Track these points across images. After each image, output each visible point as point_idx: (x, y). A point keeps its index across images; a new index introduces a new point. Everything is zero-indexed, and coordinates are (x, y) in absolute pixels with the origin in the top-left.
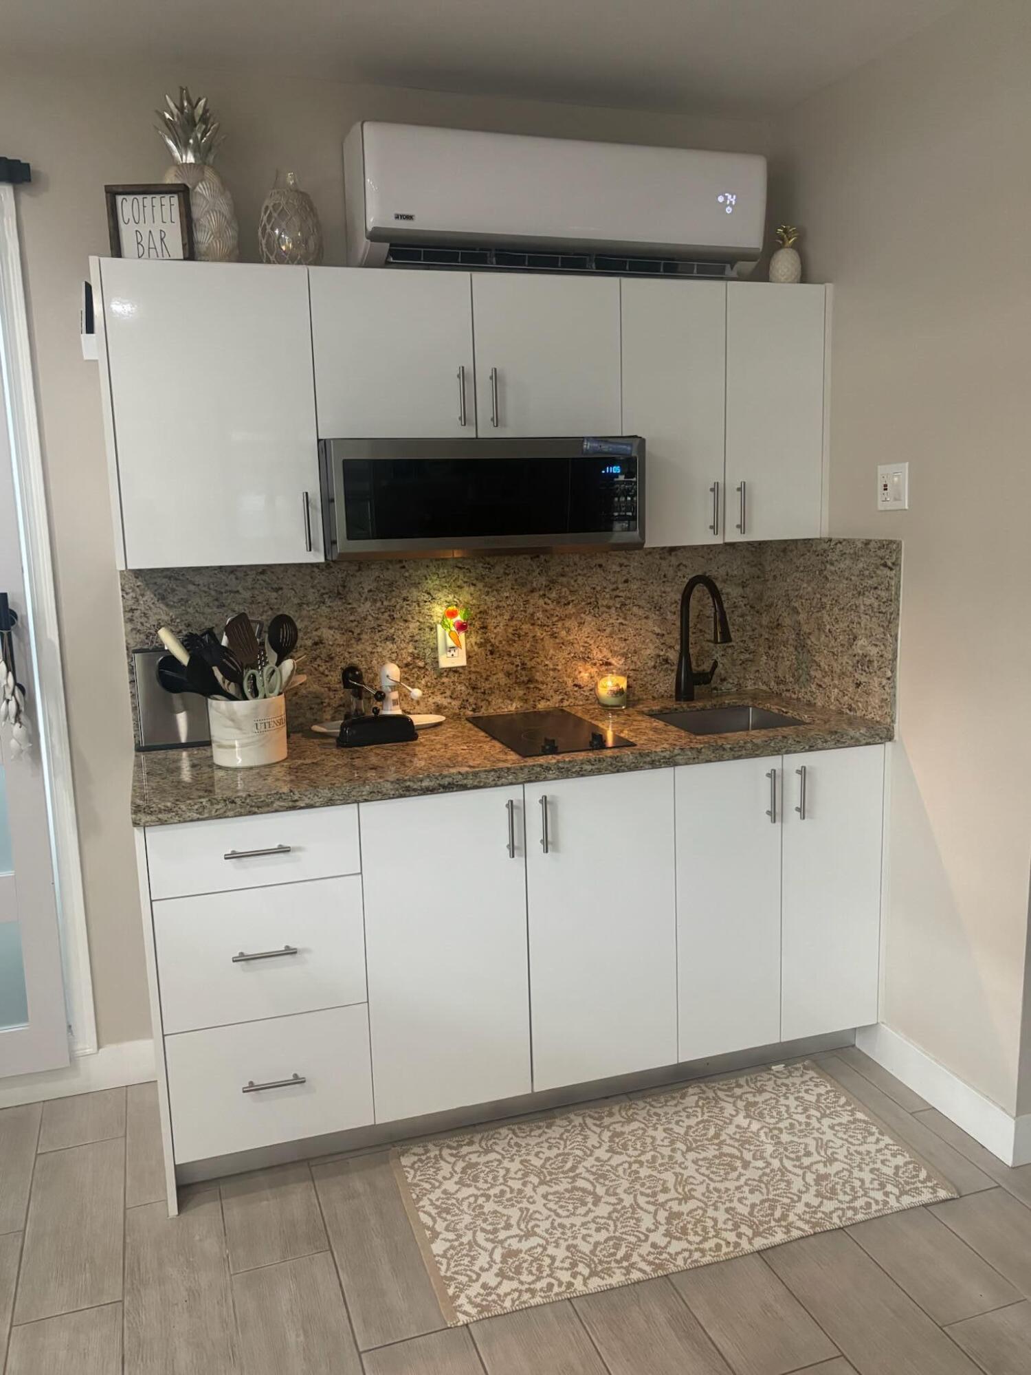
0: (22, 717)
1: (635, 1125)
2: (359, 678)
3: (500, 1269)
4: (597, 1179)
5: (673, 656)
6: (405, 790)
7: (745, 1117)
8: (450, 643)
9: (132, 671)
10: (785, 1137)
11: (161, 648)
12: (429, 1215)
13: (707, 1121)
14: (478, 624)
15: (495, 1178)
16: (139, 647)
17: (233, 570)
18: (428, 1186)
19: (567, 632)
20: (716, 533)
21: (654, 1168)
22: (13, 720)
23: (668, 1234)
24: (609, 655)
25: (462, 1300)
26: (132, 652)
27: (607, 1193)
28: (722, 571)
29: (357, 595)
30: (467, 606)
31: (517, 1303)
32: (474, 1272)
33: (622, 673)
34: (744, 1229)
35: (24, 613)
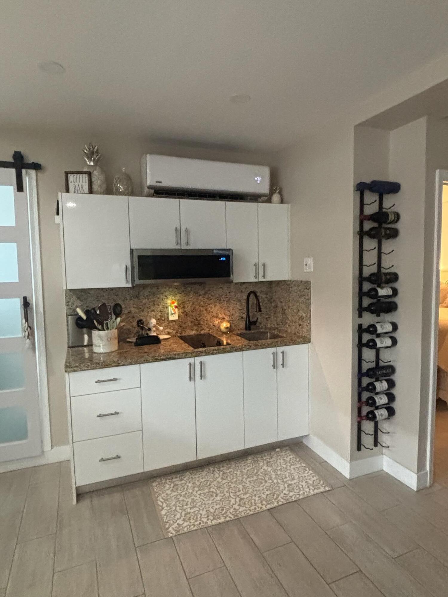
0: (30, 337)
1: (230, 470)
2: (143, 324)
3: (184, 519)
4: (217, 489)
5: (245, 316)
6: (156, 360)
7: (266, 466)
8: (173, 312)
9: (67, 321)
10: (279, 473)
11: (78, 314)
12: (161, 502)
13: (254, 468)
14: (182, 306)
15: (184, 489)
16: (70, 314)
17: (102, 289)
18: (161, 492)
19: (211, 309)
20: (256, 278)
21: (236, 484)
22: (27, 338)
23: (239, 505)
24: (224, 316)
25: (171, 529)
26: (68, 315)
27: (220, 493)
28: (260, 290)
29: (143, 297)
30: (178, 300)
31: (189, 529)
32: (175, 520)
33: (228, 321)
34: (264, 502)
35: (32, 303)
